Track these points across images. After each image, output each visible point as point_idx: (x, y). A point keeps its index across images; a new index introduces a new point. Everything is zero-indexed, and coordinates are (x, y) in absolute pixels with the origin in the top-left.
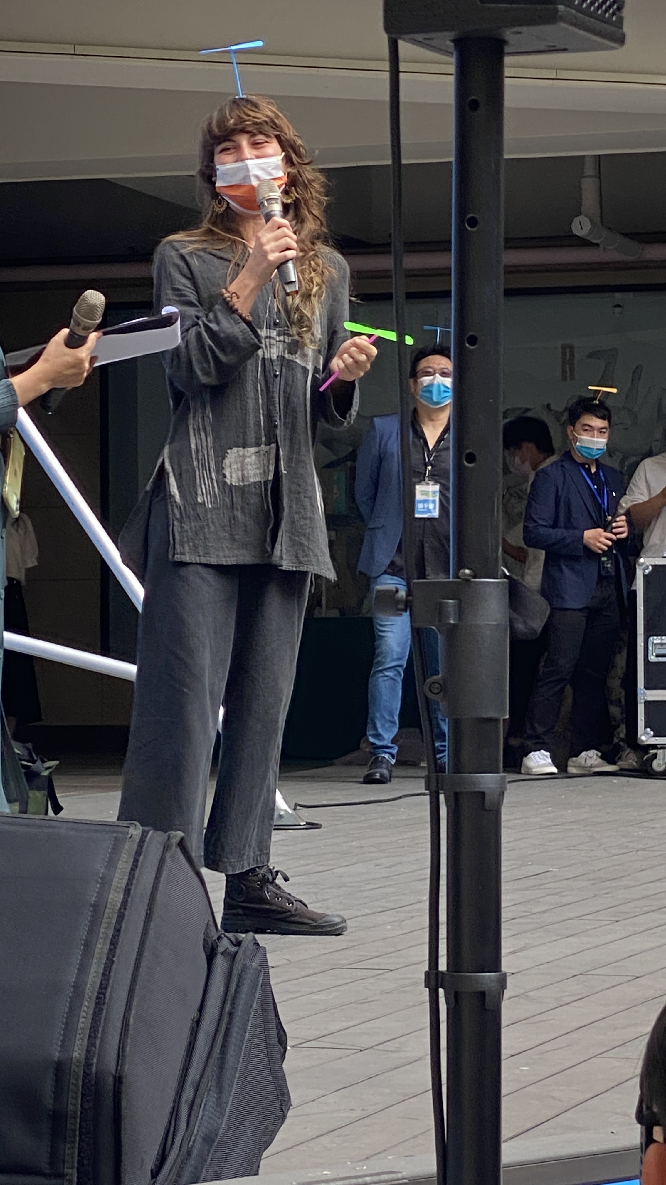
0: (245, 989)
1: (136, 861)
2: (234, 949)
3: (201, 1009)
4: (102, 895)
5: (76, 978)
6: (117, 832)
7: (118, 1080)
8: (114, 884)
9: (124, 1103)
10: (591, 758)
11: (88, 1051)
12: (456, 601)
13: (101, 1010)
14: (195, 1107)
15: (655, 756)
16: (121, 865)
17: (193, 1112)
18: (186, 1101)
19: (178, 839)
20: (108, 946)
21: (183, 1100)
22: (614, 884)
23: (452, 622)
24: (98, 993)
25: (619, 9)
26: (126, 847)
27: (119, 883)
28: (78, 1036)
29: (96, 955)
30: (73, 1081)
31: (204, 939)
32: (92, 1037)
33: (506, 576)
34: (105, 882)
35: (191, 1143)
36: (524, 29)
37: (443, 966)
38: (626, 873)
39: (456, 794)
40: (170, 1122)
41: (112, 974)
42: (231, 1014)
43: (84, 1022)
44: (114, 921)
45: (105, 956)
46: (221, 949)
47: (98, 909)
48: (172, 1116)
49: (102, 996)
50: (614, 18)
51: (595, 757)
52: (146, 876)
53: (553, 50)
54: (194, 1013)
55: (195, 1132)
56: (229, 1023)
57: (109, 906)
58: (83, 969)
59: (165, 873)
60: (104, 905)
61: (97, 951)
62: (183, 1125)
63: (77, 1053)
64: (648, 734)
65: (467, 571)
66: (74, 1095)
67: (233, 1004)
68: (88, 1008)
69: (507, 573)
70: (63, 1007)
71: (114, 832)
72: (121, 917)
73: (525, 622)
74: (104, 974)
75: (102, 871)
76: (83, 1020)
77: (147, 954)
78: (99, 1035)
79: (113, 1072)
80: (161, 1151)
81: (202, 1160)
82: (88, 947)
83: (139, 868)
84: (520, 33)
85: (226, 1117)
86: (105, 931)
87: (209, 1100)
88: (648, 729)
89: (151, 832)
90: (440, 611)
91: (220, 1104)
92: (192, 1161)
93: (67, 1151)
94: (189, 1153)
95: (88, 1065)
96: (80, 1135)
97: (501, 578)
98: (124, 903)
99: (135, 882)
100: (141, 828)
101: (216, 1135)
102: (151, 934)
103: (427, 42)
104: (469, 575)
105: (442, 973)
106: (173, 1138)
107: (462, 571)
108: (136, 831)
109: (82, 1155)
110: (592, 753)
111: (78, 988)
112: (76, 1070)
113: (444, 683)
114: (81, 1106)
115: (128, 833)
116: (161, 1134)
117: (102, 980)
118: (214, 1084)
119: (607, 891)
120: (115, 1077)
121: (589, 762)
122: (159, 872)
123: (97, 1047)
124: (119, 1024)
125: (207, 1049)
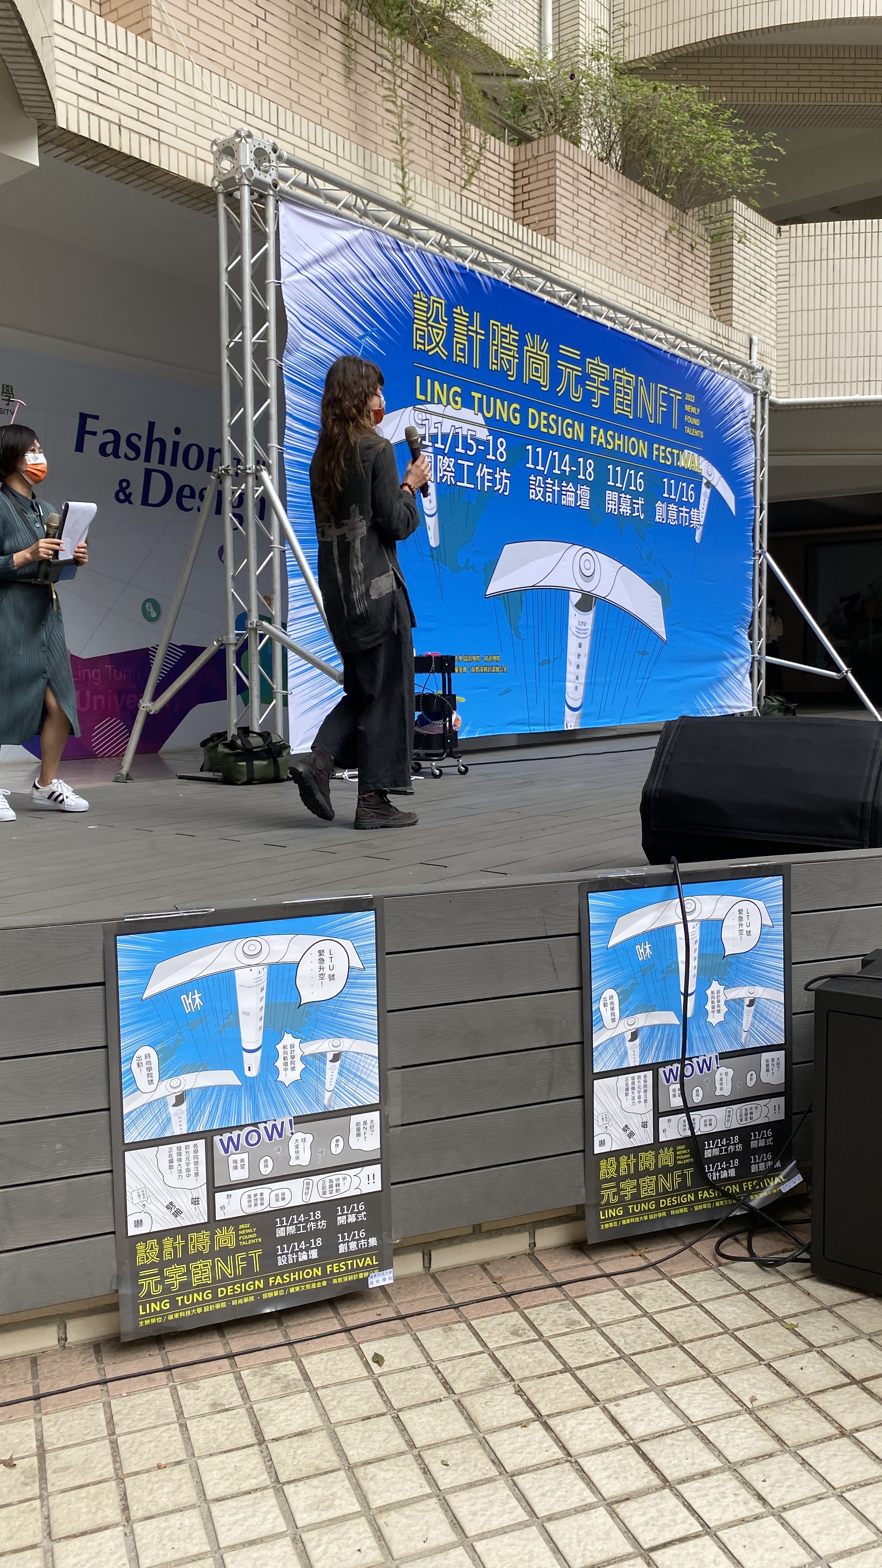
11: (873, 799)
32: (875, 795)
58: (871, 771)
63: (870, 799)
95: (873, 804)
111: (869, 778)
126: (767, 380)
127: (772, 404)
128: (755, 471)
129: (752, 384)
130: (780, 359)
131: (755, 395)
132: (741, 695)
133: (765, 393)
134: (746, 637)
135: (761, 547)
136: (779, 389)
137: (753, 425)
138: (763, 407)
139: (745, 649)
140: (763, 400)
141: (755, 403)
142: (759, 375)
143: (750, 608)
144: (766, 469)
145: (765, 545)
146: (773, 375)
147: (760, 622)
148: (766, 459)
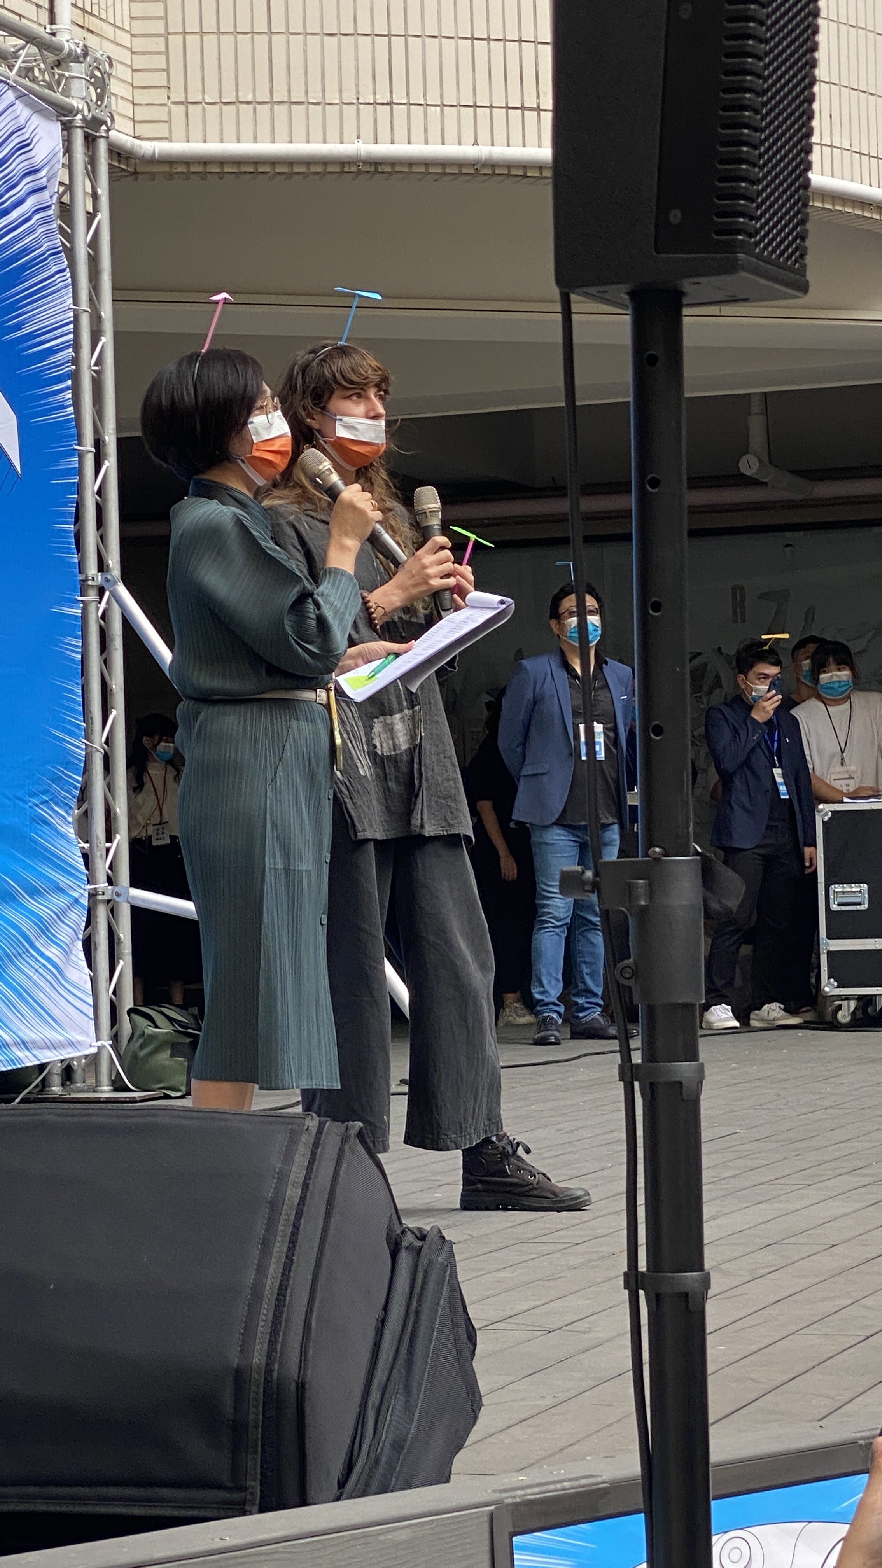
0: (431, 1286)
1: (313, 1154)
2: (418, 1243)
3: (386, 1308)
4: (279, 1192)
5: (255, 1279)
6: (293, 1124)
7: (301, 1386)
8: (292, 1177)
9: (308, 1412)
10: (774, 1010)
11: (269, 1356)
12: (647, 881)
13: (281, 1313)
14: (382, 1413)
15: (840, 1007)
16: (297, 1158)
17: (381, 1417)
18: (373, 1406)
19: (356, 1130)
20: (286, 1245)
21: (370, 1404)
22: (804, 1144)
23: (643, 903)
24: (278, 1294)
25: (802, 256)
26: (303, 1140)
27: (296, 1177)
28: (258, 1341)
29: (274, 1254)
30: (253, 1388)
31: (388, 1234)
32: (272, 1343)
33: (698, 854)
34: (282, 1177)
35: (379, 1450)
36: (703, 280)
37: (642, 1266)
38: (815, 1134)
39: (652, 1084)
40: (356, 1429)
41: (292, 1274)
42: (417, 1313)
43: (263, 1328)
44: (293, 1217)
45: (284, 1255)
46: (405, 1244)
47: (275, 1205)
48: (358, 1423)
49: (281, 1297)
50: (797, 266)
51: (778, 1010)
52: (325, 1171)
53: (733, 300)
54: (378, 1312)
55: (383, 1438)
56: (416, 1322)
57: (287, 1202)
59: (344, 1166)
60: (282, 1201)
61: (276, 1249)
62: (370, 1432)
63: (258, 1359)
64: (833, 985)
65: (657, 850)
66: (255, 1403)
67: (419, 1301)
68: (267, 1310)
69: (699, 850)
70: (241, 1310)
71: (289, 1124)
72: (299, 1214)
73: (719, 902)
74: (283, 1275)
75: (279, 1166)
76: (263, 1323)
77: (328, 1252)
78: (280, 1339)
79: (296, 1379)
80: (347, 1459)
81: (391, 1467)
82: (266, 1245)
83: (316, 1163)
84: (699, 283)
85: (414, 1424)
86: (283, 1229)
87: (397, 1403)
88: (832, 980)
89: (328, 1124)
90: (629, 891)
91: (409, 1408)
92: (381, 1470)
93: (249, 1463)
94: (377, 1461)
95: (269, 1371)
96: (263, 1445)
97: (693, 855)
98: (303, 1199)
99: (313, 1176)
100: (317, 1119)
101: (405, 1440)
102: (332, 1230)
103: (600, 294)
104: (659, 853)
105: (642, 1273)
106: (360, 1445)
107: (652, 849)
108: (312, 1122)
109: (265, 1466)
110: (775, 1006)
111: (257, 1290)
112: (257, 1377)
113: (636, 966)
114: (263, 1415)
115: (304, 1125)
116: (348, 1441)
117: (281, 1281)
118: (401, 1386)
119: (797, 1153)
120: (297, 1383)
121: (773, 1015)
122: (338, 1164)
123: (278, 1351)
124: (301, 1328)
125: (394, 1348)
126: (101, 84)
127: (117, 153)
128: (76, 345)
129: (58, 96)
130: (139, 27)
131: (67, 127)
132: (59, 1007)
133: (95, 123)
134: (70, 831)
135: (102, 566)
136: (142, 114)
137: (66, 211)
138: (92, 161)
139: (66, 869)
140: (90, 141)
141: (68, 150)
142: (77, 70)
143: (77, 747)
144: (107, 340)
145: (114, 560)
146: (120, 71)
147: (110, 787)
148: (107, 312)
